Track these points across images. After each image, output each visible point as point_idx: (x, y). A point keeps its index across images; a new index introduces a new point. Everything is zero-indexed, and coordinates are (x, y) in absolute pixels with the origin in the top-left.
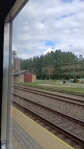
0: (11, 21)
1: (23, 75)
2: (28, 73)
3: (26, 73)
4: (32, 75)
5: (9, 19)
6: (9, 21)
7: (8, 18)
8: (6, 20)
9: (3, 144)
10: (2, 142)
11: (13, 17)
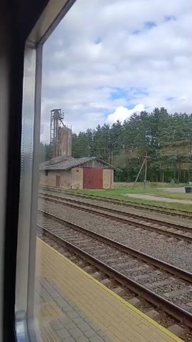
0: (38, 46)
1: (81, 170)
2: (93, 165)
3: (87, 166)
4: (104, 170)
5: (34, 41)
6: (33, 45)
7: (32, 38)
8: (27, 43)
9: (20, 320)
10: (17, 316)
11: (44, 36)
